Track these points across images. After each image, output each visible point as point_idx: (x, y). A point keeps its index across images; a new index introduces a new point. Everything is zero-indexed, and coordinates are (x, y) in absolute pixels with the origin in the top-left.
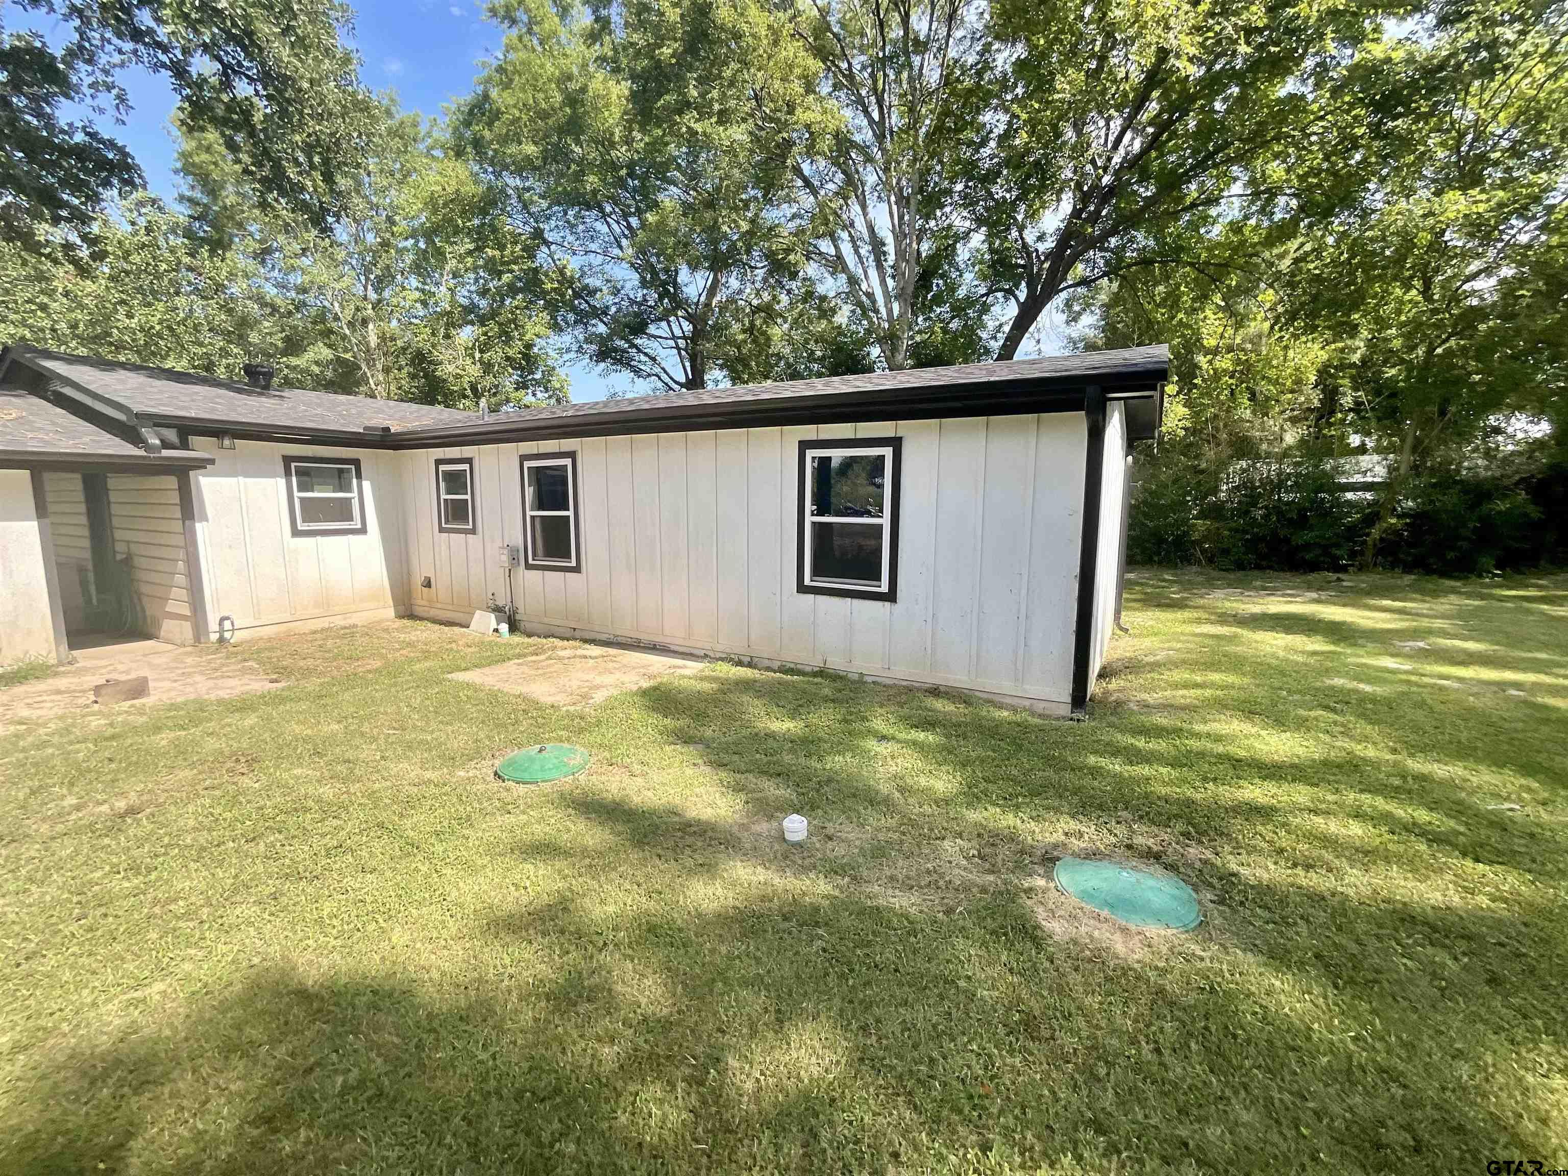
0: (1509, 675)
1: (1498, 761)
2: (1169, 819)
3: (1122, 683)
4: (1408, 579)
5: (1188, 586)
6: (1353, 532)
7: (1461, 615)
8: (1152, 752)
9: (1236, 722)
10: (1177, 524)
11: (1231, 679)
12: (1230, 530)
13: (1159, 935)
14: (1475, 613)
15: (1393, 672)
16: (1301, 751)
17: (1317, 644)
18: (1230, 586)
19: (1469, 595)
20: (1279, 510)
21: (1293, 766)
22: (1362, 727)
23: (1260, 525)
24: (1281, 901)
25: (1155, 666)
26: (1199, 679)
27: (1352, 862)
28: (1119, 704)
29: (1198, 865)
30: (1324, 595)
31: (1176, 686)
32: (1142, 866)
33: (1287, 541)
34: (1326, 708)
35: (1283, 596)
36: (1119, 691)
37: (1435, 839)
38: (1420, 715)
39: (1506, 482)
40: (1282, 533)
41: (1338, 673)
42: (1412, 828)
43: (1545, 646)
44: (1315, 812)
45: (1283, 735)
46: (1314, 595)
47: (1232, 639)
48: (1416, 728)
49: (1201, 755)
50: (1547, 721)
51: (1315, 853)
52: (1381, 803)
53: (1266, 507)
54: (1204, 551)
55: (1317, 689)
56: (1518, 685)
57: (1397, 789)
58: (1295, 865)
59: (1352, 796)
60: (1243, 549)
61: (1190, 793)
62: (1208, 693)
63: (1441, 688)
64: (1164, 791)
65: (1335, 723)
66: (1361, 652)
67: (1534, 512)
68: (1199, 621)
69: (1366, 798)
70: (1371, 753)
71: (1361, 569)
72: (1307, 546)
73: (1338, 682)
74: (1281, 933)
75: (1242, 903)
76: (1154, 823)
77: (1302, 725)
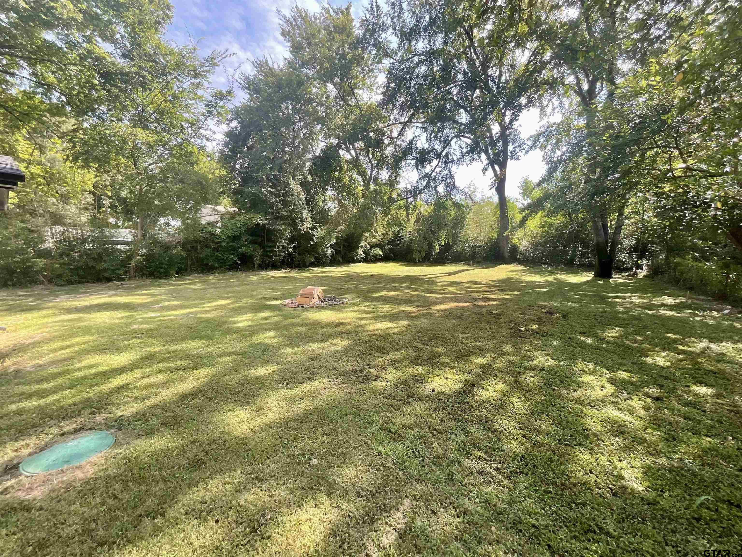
0: (188, 311)
1: (193, 338)
2: (80, 411)
3: (15, 360)
4: (149, 281)
5: (40, 297)
6: (124, 263)
7: (170, 292)
8: (55, 387)
9: (97, 356)
10: (23, 262)
11: (87, 338)
12: (60, 264)
13: (98, 458)
14: (174, 291)
15: (154, 318)
16: (131, 358)
17: (122, 314)
18: (67, 293)
19: (170, 285)
20: (86, 253)
21: (131, 364)
22: (150, 341)
23: (78, 261)
24: (143, 415)
25: (35, 344)
26: (68, 343)
27: (163, 388)
28: (17, 372)
29: (103, 422)
30: (117, 292)
31: (55, 350)
32: (78, 436)
33: (93, 267)
34: (135, 338)
35: (98, 295)
36: (13, 364)
37: (184, 369)
38: (168, 331)
39: (174, 243)
40: (91, 264)
41: (135, 323)
42: (177, 369)
43: (195, 299)
44: (144, 377)
45: (122, 354)
46: (113, 292)
47: (79, 320)
48: (168, 335)
49: (85, 378)
50: (202, 322)
51: (149, 391)
52: (166, 365)
53: (80, 252)
54: (44, 276)
55: (129, 332)
56: (192, 313)
57: (169, 358)
58: (144, 400)
59: (155, 366)
60: (70, 274)
61: (85, 396)
62: (77, 348)
63: (171, 320)
64: (71, 401)
65: (141, 342)
66: (141, 313)
67: (184, 254)
68: (54, 315)
69: (160, 365)
70: (157, 349)
71: (130, 278)
72: (105, 270)
73: (135, 327)
74: (147, 425)
75: (129, 424)
76: (73, 417)
77: (127, 348)
